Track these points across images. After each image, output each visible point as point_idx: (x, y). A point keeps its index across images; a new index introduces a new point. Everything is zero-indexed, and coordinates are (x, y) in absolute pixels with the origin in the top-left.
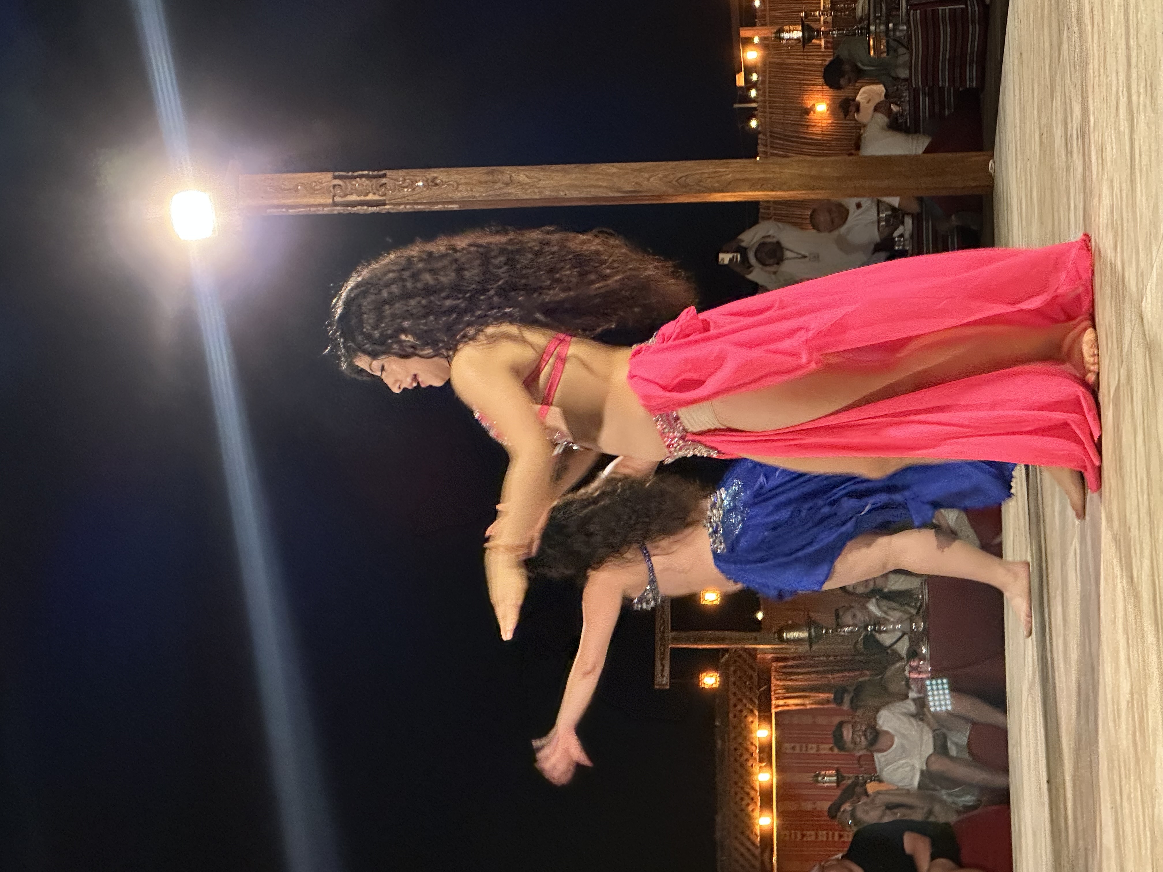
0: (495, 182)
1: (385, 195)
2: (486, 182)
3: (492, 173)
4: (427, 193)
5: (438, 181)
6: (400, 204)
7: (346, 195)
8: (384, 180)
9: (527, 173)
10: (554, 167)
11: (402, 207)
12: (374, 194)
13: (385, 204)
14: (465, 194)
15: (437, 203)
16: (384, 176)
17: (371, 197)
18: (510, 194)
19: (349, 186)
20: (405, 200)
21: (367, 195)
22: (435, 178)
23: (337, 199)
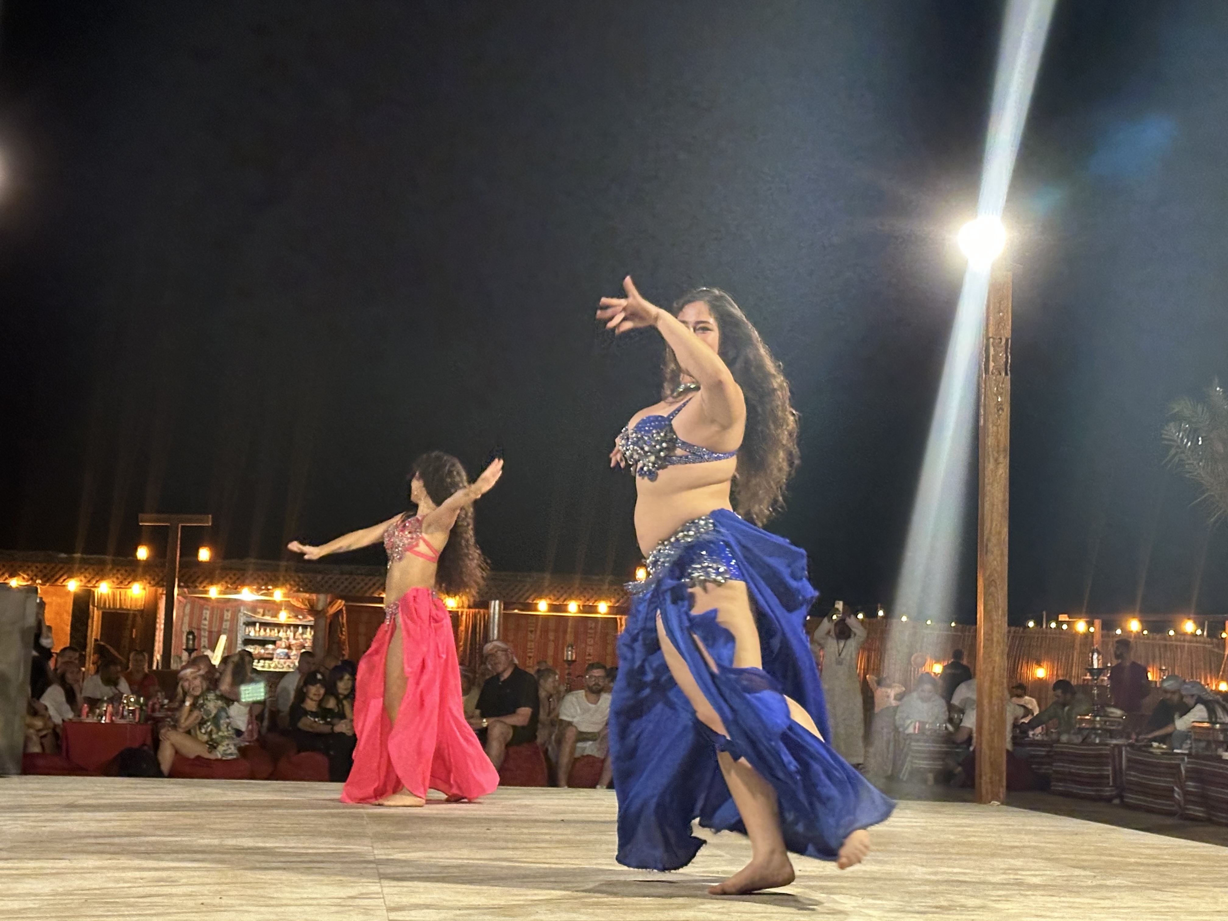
0: (998, 452)
1: (993, 374)
2: (998, 446)
3: (1005, 450)
4: (993, 404)
5: (1000, 412)
6: (985, 384)
7: (994, 347)
8: (1003, 374)
9: (1003, 475)
10: (1007, 495)
11: (983, 386)
12: (994, 367)
13: (986, 374)
14: (991, 431)
15: (985, 411)
16: (1006, 374)
17: (992, 364)
18: (989, 462)
19: (999, 350)
20: (988, 388)
21: (993, 361)
22: (1003, 410)
23: (991, 340)
